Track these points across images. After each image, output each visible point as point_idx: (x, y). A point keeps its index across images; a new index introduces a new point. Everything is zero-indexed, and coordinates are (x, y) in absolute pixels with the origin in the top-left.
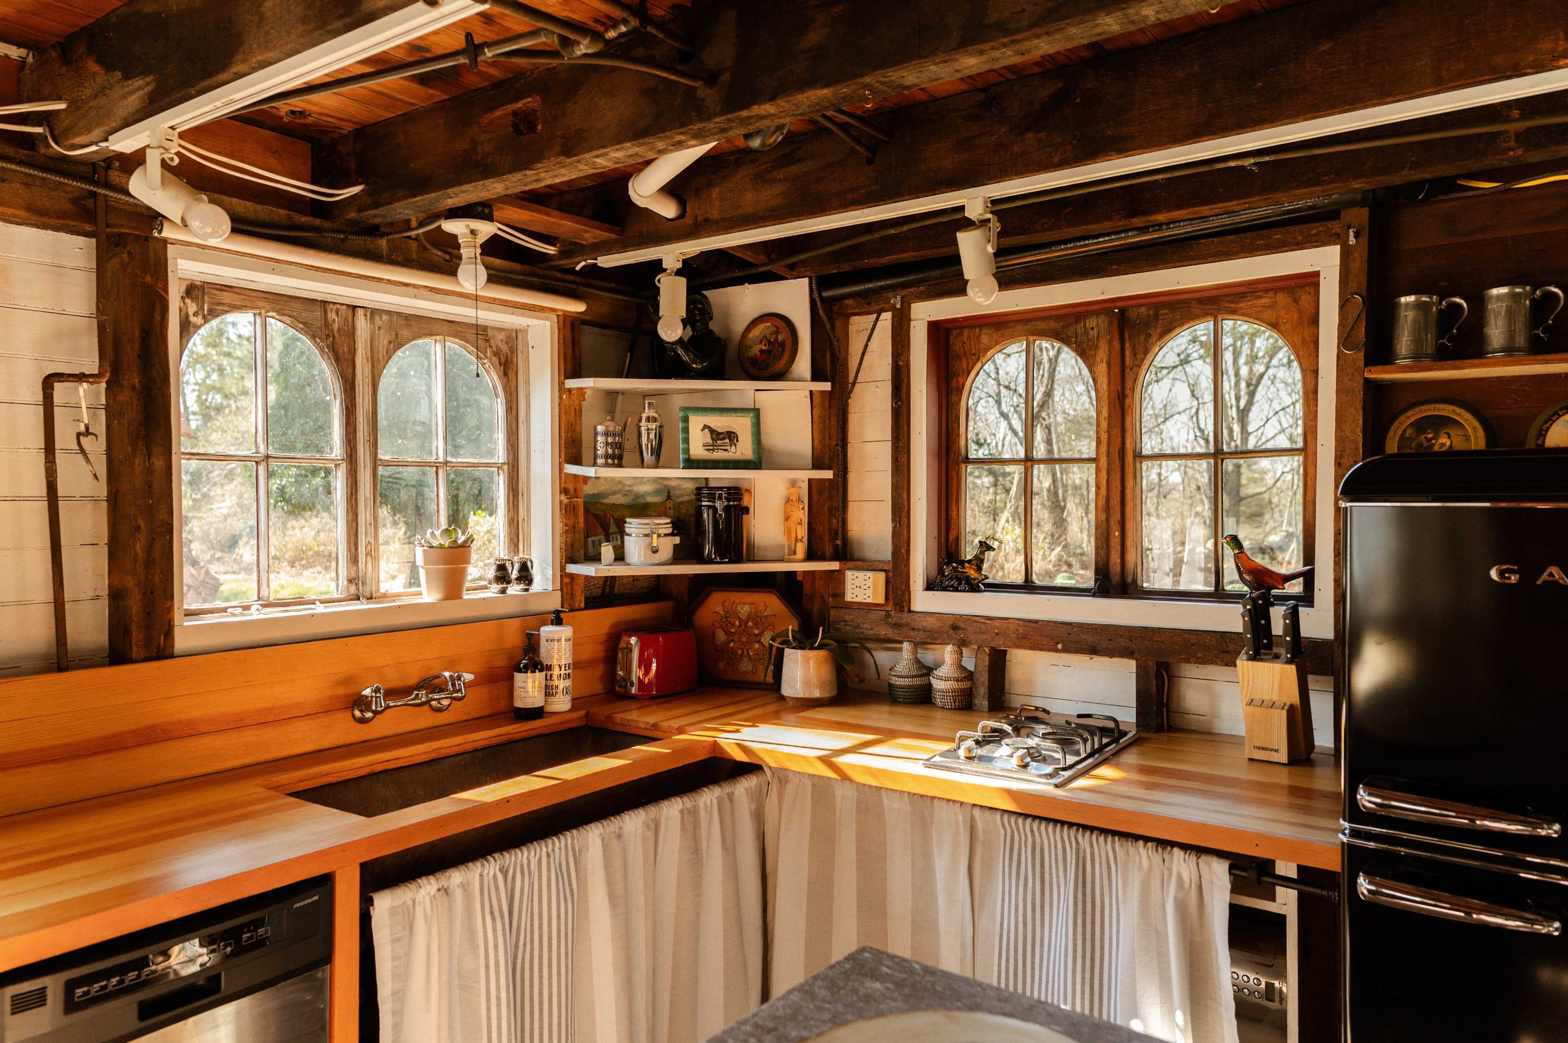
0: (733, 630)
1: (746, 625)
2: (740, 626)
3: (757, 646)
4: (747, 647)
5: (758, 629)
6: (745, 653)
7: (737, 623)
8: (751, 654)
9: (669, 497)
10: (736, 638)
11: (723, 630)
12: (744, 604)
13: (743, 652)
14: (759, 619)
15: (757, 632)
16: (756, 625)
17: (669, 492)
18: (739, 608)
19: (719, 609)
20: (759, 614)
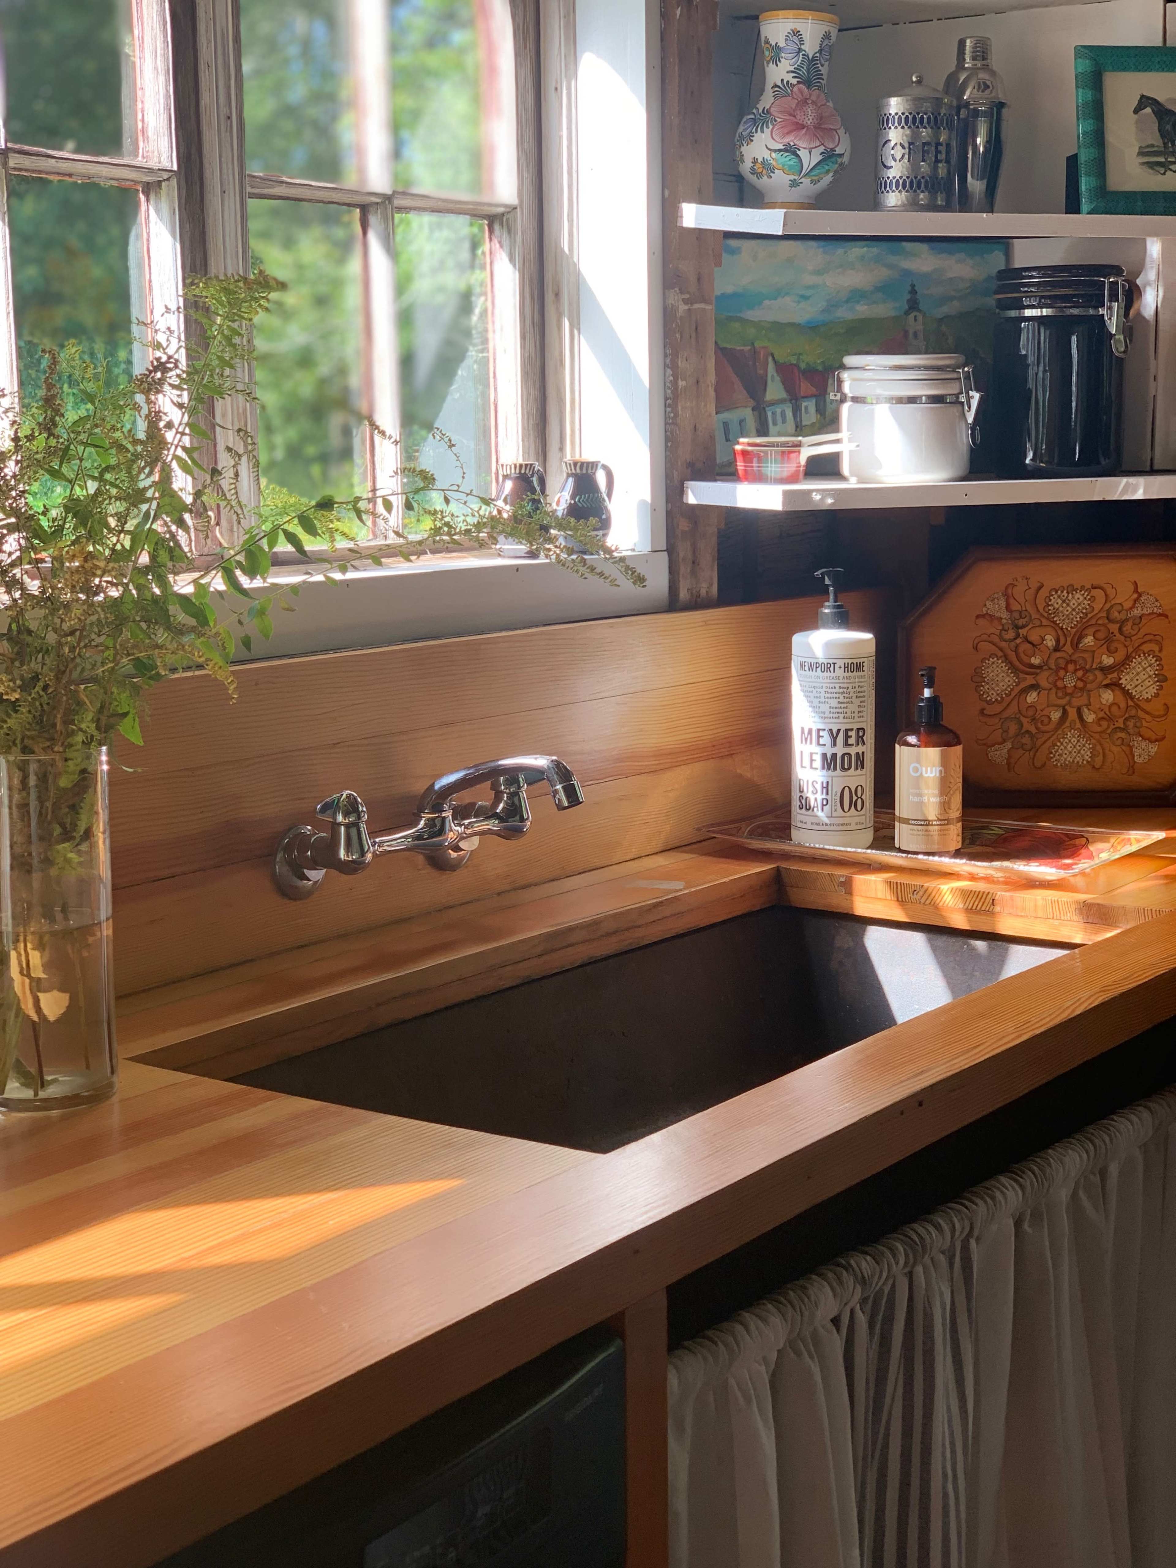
0: (1036, 661)
1: (1076, 645)
2: (1057, 649)
3: (1108, 696)
4: (1076, 702)
5: (1111, 652)
6: (1072, 713)
7: (1050, 642)
8: (1090, 717)
9: (913, 305)
10: (1044, 679)
11: (1006, 658)
12: (1072, 589)
13: (1065, 713)
14: (1114, 628)
15: (1108, 661)
16: (1108, 642)
17: (913, 291)
18: (1056, 602)
19: (997, 608)
20: (1115, 614)
